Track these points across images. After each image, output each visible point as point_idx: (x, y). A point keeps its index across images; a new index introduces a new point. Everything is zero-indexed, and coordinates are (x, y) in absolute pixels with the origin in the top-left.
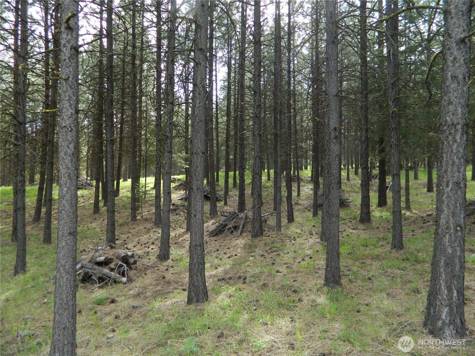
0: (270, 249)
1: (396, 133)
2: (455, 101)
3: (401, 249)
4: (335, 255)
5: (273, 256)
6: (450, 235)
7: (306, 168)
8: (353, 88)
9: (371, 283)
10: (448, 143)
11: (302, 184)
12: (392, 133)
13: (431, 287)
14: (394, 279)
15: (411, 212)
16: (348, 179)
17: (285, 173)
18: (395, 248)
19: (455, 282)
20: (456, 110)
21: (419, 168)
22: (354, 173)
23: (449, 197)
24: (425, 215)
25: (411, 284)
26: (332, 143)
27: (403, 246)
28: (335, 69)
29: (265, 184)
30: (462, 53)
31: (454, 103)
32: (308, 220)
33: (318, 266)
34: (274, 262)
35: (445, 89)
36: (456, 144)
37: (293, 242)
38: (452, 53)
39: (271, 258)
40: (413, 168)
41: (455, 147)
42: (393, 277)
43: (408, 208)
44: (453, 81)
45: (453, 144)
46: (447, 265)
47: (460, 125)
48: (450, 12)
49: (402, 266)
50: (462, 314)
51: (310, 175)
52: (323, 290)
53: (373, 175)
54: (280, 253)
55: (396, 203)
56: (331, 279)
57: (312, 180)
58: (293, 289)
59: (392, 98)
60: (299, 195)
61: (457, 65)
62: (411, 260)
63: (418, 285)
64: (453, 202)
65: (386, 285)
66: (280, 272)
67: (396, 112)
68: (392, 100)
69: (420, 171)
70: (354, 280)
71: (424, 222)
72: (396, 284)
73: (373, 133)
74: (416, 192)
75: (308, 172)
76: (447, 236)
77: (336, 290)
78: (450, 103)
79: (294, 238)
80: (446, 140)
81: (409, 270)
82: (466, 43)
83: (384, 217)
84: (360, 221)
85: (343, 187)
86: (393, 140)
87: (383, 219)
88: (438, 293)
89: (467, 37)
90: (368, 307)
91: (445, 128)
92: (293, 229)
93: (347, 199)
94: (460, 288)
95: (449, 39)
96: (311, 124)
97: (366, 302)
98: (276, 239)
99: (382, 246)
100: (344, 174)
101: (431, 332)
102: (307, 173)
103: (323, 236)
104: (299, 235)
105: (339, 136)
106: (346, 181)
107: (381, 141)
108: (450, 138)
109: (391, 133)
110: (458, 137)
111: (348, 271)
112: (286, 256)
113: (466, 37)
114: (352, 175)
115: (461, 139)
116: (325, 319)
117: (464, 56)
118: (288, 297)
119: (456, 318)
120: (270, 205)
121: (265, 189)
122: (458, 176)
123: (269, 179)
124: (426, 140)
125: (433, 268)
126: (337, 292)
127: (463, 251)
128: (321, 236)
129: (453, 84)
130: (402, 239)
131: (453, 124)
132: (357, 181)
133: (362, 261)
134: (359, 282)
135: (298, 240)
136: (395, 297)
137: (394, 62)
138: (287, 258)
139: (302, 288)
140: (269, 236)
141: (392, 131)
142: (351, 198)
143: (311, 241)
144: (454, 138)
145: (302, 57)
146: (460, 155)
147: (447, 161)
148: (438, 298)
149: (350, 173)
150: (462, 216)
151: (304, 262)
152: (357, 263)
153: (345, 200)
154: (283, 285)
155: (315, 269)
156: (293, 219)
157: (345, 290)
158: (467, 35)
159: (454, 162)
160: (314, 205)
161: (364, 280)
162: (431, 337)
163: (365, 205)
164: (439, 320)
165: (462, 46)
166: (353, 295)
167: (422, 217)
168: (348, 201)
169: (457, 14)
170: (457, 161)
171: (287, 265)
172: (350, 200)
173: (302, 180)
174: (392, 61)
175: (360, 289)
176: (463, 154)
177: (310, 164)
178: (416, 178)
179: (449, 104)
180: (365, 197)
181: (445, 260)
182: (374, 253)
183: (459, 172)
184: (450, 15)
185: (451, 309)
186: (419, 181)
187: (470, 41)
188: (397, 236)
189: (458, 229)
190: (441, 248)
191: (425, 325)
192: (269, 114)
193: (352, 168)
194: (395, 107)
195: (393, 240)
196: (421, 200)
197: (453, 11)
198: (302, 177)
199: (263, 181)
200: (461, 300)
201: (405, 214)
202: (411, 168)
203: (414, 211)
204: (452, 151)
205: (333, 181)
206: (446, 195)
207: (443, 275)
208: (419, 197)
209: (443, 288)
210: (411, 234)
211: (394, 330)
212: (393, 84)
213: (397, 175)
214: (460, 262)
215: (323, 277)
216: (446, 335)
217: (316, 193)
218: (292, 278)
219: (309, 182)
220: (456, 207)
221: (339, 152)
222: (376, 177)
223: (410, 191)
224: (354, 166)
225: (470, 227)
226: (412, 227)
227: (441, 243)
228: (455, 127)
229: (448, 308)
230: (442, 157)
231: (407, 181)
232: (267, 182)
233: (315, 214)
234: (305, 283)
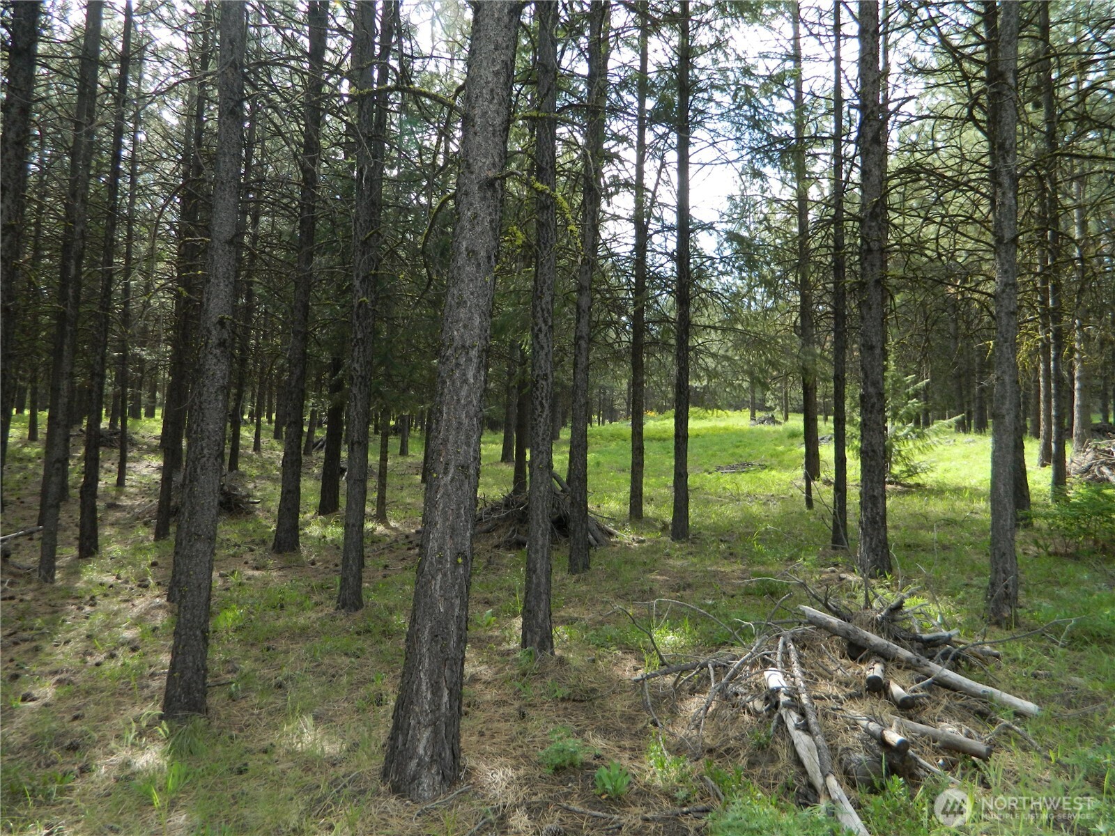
0: (10, 635)
1: (364, 351)
2: (471, 301)
3: (357, 609)
4: (196, 637)
5: (15, 657)
6: (445, 575)
7: (150, 414)
8: (281, 233)
9: (282, 695)
10: (453, 383)
11: (132, 453)
12: (356, 349)
13: (401, 689)
14: (334, 680)
15: (387, 526)
16: (257, 447)
17: (85, 422)
18: (343, 608)
19: (447, 673)
20: (470, 318)
21: (412, 432)
22: (272, 434)
23: (447, 494)
24: (413, 531)
25: (368, 685)
26: (210, 356)
27: (360, 601)
28: (233, 178)
29: (19, 450)
30: (489, 207)
31: (469, 303)
32: (140, 549)
33: (153, 669)
34: (19, 672)
35: (455, 272)
36: (466, 388)
37: (88, 609)
38: (471, 204)
39: (12, 660)
40: (400, 430)
41: (463, 393)
42: (333, 676)
43: (381, 517)
44: (469, 260)
45: (461, 387)
46: (434, 637)
47: (476, 349)
48: (473, 120)
49: (353, 648)
50: (456, 737)
51: (159, 432)
52: (156, 731)
53: (315, 440)
54: (42, 643)
55: (354, 506)
56: (179, 701)
57: (161, 446)
58: (68, 742)
59: (362, 275)
60: (120, 482)
61: (479, 229)
62: (374, 631)
63: (383, 688)
64: (454, 506)
65: (315, 696)
66: (33, 700)
67: (366, 304)
68: (360, 278)
69: (414, 437)
70: (241, 695)
71: (410, 546)
72: (337, 692)
73: (319, 345)
74: (400, 482)
75: (154, 424)
76: (439, 577)
77: (190, 727)
78: (461, 303)
79: (93, 598)
80: (451, 377)
81: (368, 655)
82: (495, 191)
83: (329, 538)
84: (274, 547)
85: (242, 467)
86: (356, 365)
87: (326, 542)
88: (415, 700)
89: (499, 178)
90: (266, 757)
91: (450, 352)
92: (93, 574)
93: (248, 496)
94: (456, 684)
95: (467, 175)
96: (170, 304)
97: (265, 744)
98: (33, 604)
99: (317, 604)
100: (247, 434)
101: (396, 790)
102: (152, 426)
103: (176, 589)
104: (110, 591)
105: (229, 341)
106: (250, 451)
107: (336, 365)
108: (457, 374)
109: (353, 350)
110: (470, 374)
111: (229, 672)
112: (58, 650)
113: (496, 179)
114: (266, 440)
115: (475, 377)
116: (150, 808)
117: (490, 214)
118: (48, 766)
119: (444, 748)
120: (29, 508)
121: (17, 464)
122: (467, 453)
123: (33, 436)
124: (425, 372)
125: (408, 647)
126: (194, 732)
127: (465, 606)
128: (171, 589)
129: (469, 265)
130: (360, 586)
131: (463, 346)
132: (275, 452)
133: (266, 644)
134: (255, 699)
135: (103, 603)
136: (332, 721)
137: (369, 196)
138: (61, 657)
139: (95, 735)
140: (12, 598)
141: (355, 345)
142: (259, 494)
143: (141, 604)
144: (464, 375)
145: (160, 131)
146: (472, 411)
147: (449, 420)
148: (413, 710)
149: (263, 432)
150: (468, 534)
151: (112, 664)
152: (255, 652)
153: (244, 497)
154: (36, 735)
155: (142, 677)
156: (96, 547)
157: (216, 723)
158: (498, 174)
159: (460, 423)
160: (159, 511)
161: (266, 690)
162: (393, 800)
163: (289, 509)
164: (411, 758)
165: (489, 194)
166: (234, 733)
167: (407, 537)
168: (251, 500)
169: (484, 128)
170: (466, 421)
171: (57, 677)
172: (255, 497)
173: (134, 444)
174: (367, 193)
175: (253, 714)
176: (478, 409)
177: (161, 405)
178: (404, 452)
179: (459, 304)
180: (289, 492)
181: (432, 628)
182: (296, 623)
183: (469, 445)
184: (473, 126)
185: (436, 733)
186: (409, 460)
187: (502, 186)
188: (351, 579)
189: (460, 560)
190: (426, 603)
191: (385, 774)
192: (50, 257)
193: (270, 421)
194: (366, 294)
195: (341, 588)
196: (408, 500)
197: (478, 121)
198: (135, 436)
199: (10, 440)
200: (456, 708)
201: (374, 529)
202: (396, 430)
203: (392, 524)
204: (459, 400)
205: (206, 451)
206: (441, 491)
207: (427, 660)
208: (404, 493)
209: (424, 688)
210: (381, 573)
211: (319, 801)
212: (365, 243)
213: (359, 443)
214: (459, 629)
215: (160, 696)
216: (423, 790)
217: (167, 480)
218: (69, 710)
219: (152, 450)
220: (458, 516)
221: (227, 380)
222: (322, 446)
223: (388, 480)
224: (274, 417)
225: (489, 555)
226: (383, 561)
227: (426, 592)
228: (467, 353)
229: (430, 729)
230: (441, 412)
231: (384, 459)
232: (25, 445)
233: (161, 533)
234: (107, 719)
